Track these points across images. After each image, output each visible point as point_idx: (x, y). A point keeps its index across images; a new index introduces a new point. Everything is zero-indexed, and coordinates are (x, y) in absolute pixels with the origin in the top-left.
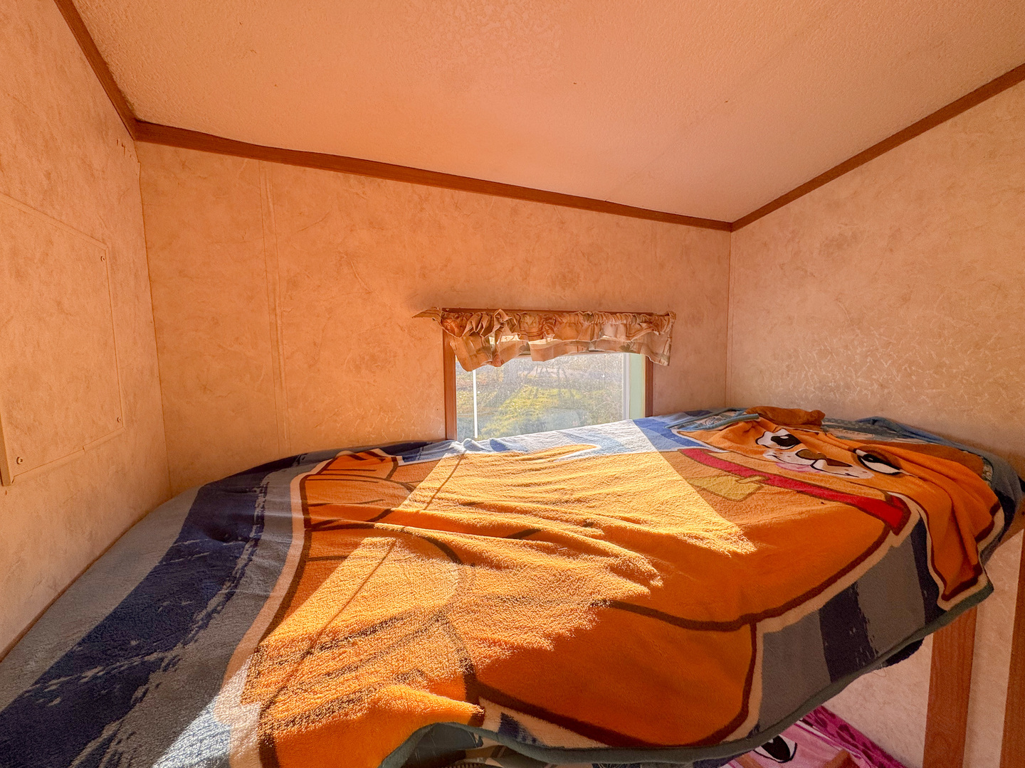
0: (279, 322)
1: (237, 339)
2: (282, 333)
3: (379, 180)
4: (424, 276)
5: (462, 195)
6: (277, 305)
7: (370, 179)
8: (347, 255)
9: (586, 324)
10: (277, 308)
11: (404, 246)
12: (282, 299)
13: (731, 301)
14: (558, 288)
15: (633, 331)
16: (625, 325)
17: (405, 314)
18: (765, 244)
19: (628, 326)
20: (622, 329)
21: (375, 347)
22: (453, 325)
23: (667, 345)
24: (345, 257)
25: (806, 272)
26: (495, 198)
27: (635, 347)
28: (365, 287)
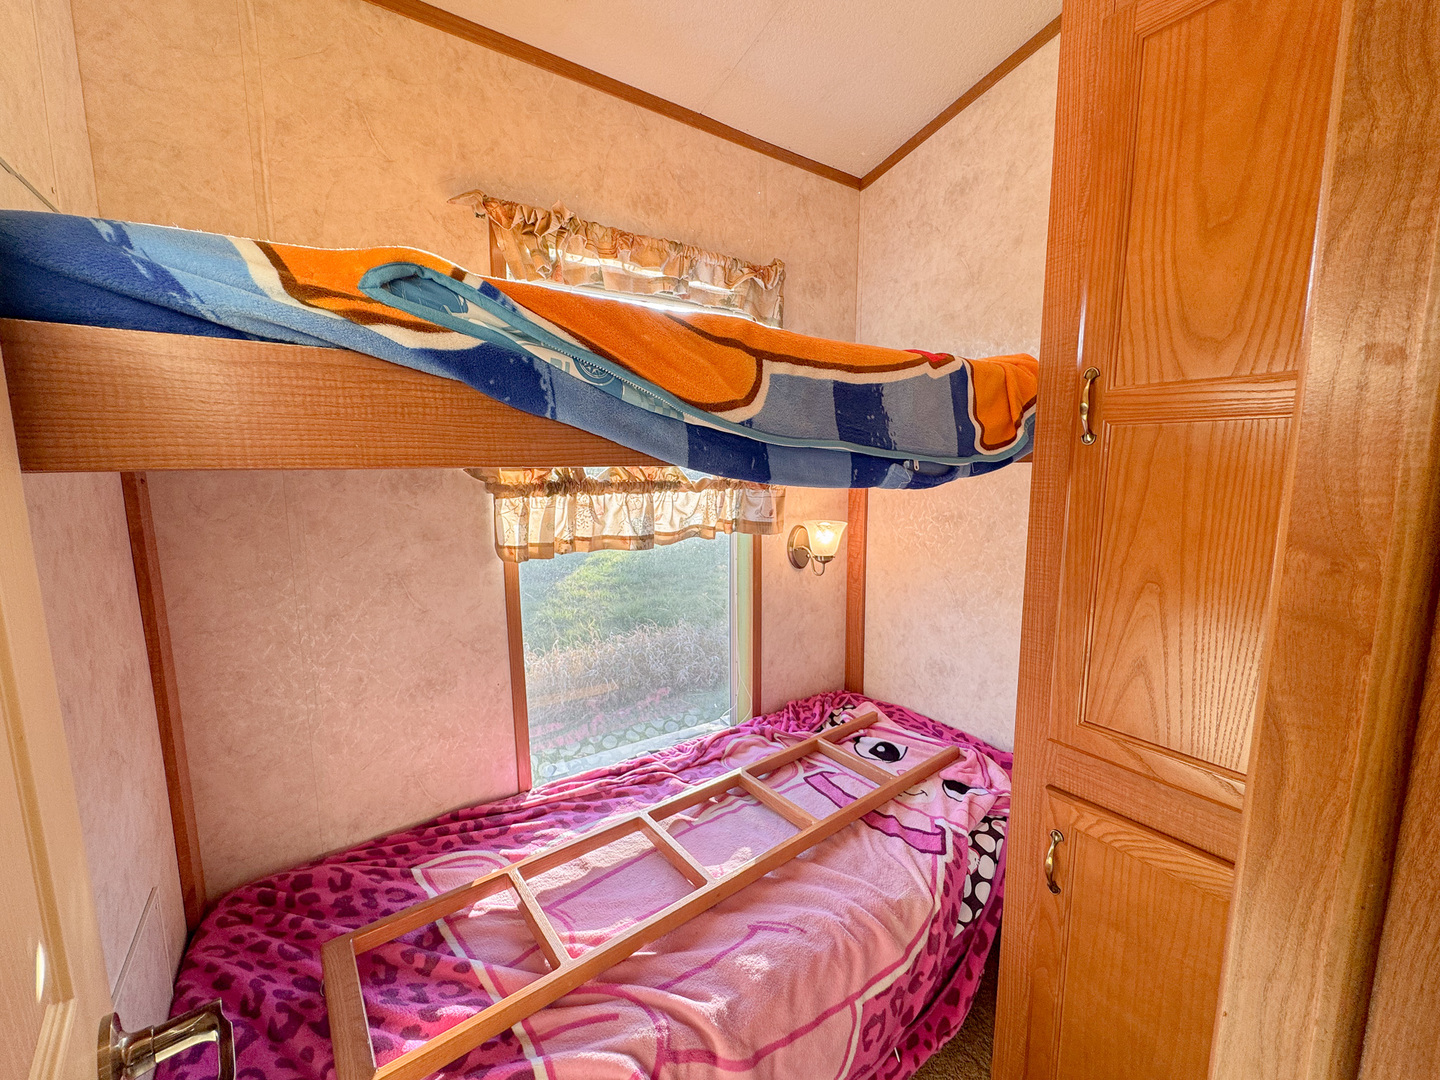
0: (266, 172)
1: (208, 182)
2: (270, 188)
3: (400, 17)
4: (463, 157)
5: (512, 63)
6: (263, 149)
7: (387, 12)
8: (357, 104)
9: (673, 254)
10: (263, 152)
11: (436, 112)
12: (270, 143)
13: (860, 275)
14: (640, 211)
15: (734, 279)
16: (724, 268)
17: (438, 200)
18: (894, 201)
19: (727, 271)
20: (719, 272)
21: (398, 234)
22: (500, 212)
23: (777, 305)
24: (356, 107)
25: (932, 226)
26: (556, 77)
27: (736, 301)
28: (384, 152)
